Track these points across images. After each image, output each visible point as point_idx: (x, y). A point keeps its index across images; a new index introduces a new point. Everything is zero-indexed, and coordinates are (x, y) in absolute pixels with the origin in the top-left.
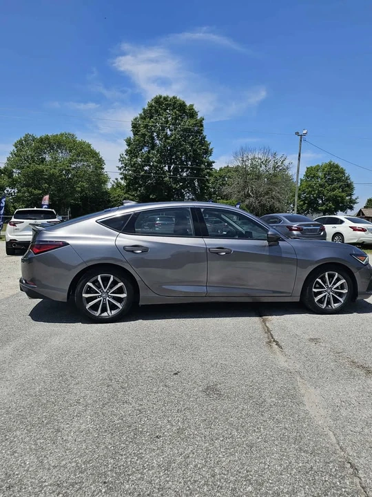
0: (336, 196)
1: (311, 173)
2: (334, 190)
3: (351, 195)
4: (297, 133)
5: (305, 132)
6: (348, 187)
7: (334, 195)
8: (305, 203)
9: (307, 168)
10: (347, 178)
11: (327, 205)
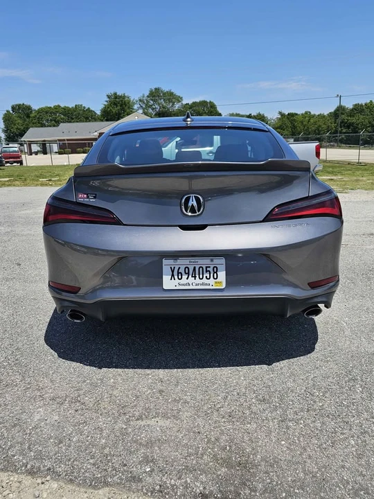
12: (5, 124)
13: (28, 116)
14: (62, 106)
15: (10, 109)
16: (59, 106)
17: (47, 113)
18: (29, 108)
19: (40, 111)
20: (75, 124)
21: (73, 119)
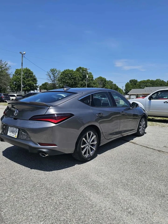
0: (31, 84)
1: (18, 72)
2: (29, 81)
3: (36, 84)
4: (21, 53)
5: (24, 53)
6: (35, 80)
7: (29, 83)
8: (16, 86)
9: (16, 70)
10: (34, 76)
11: (26, 88)
12: (126, 88)
13: (135, 84)
14: (150, 80)
15: (129, 82)
16: (149, 80)
17: (143, 83)
18: (136, 81)
19: (141, 82)
20: (155, 87)
21: (154, 85)
